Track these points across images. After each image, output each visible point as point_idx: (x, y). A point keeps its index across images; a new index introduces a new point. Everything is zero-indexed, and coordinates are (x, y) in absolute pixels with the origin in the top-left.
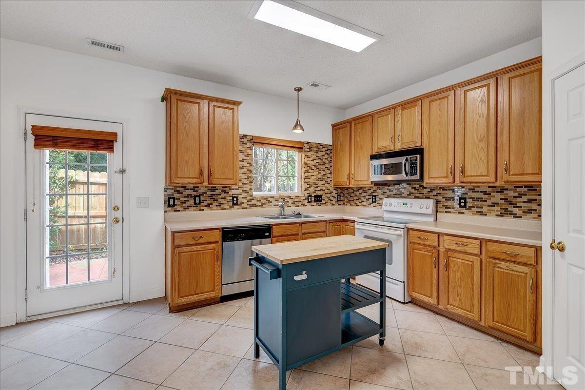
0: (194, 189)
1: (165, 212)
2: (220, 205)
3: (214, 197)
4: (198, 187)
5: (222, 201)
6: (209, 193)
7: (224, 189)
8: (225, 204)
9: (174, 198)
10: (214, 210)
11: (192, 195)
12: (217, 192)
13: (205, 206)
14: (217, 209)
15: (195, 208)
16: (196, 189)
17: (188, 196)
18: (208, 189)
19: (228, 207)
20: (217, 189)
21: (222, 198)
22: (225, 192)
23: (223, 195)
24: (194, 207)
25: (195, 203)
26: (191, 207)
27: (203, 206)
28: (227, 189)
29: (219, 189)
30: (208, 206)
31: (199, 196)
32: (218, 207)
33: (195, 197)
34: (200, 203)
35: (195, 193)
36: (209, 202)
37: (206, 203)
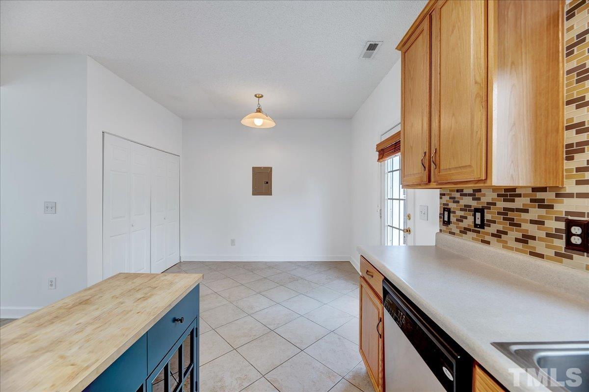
0: (475, 194)
1: (441, 231)
2: (525, 239)
3: (510, 215)
4: (479, 191)
5: (532, 230)
6: (501, 205)
7: (539, 195)
8: (541, 239)
9: (449, 211)
10: (511, 249)
11: (470, 206)
12: (519, 203)
13: (493, 235)
14: (517, 250)
15: (474, 235)
16: (478, 195)
17: (467, 208)
18: (499, 195)
19: (551, 253)
20: (519, 195)
21: (533, 222)
22: (541, 204)
23: (535, 213)
24: (474, 231)
25: (476, 225)
26: (469, 230)
27: (487, 234)
28: (549, 196)
29: (526, 195)
30: (498, 235)
31: (481, 211)
32: (520, 246)
33: (476, 210)
34: (482, 226)
35: (474, 204)
36: (500, 227)
37: (493, 229)
